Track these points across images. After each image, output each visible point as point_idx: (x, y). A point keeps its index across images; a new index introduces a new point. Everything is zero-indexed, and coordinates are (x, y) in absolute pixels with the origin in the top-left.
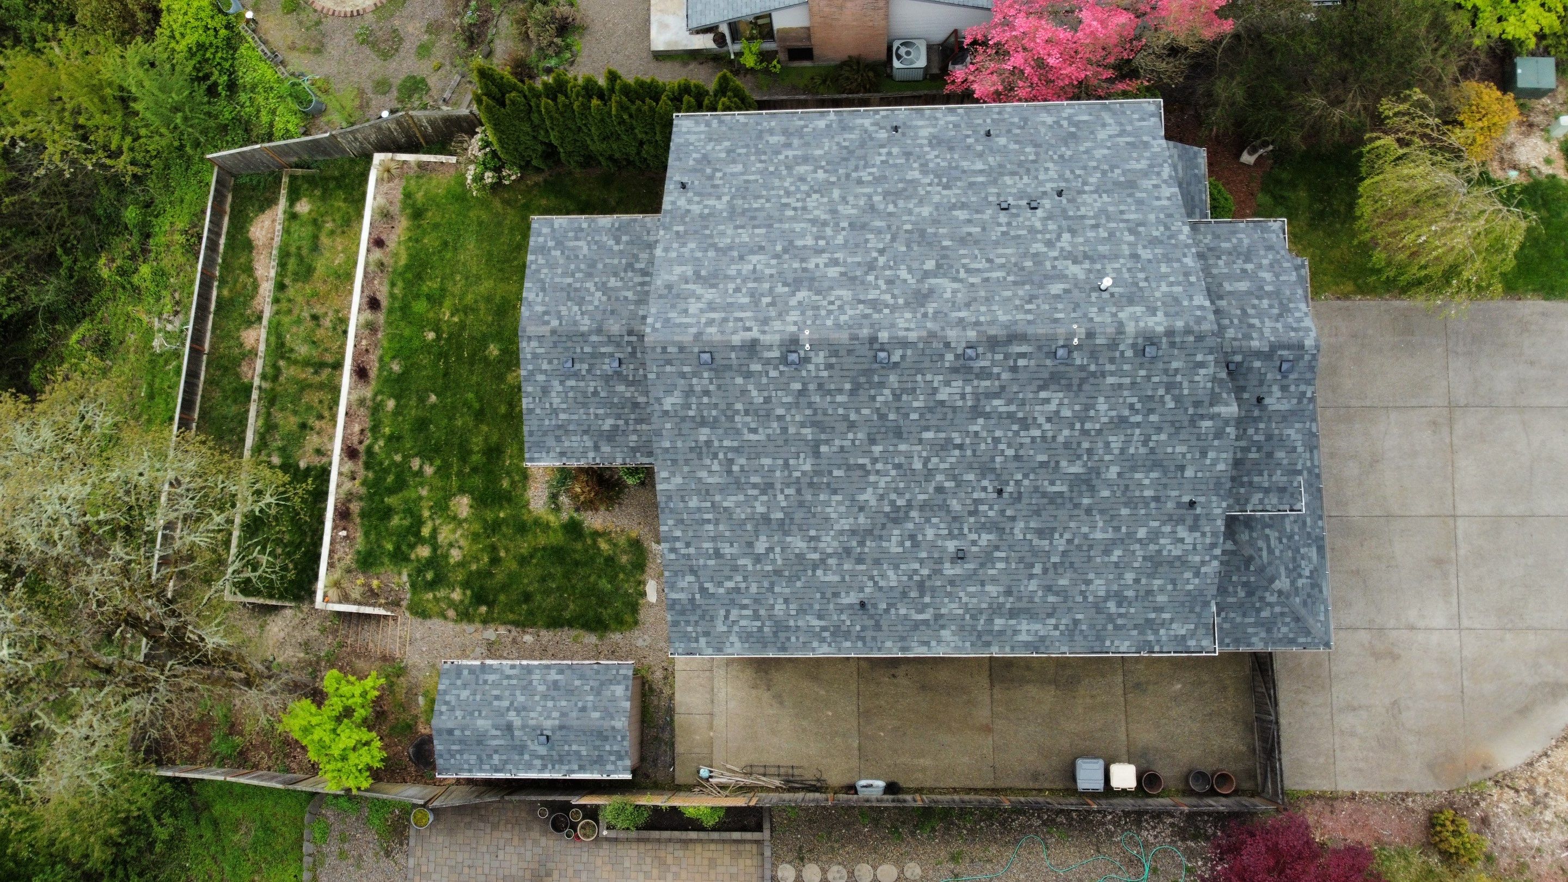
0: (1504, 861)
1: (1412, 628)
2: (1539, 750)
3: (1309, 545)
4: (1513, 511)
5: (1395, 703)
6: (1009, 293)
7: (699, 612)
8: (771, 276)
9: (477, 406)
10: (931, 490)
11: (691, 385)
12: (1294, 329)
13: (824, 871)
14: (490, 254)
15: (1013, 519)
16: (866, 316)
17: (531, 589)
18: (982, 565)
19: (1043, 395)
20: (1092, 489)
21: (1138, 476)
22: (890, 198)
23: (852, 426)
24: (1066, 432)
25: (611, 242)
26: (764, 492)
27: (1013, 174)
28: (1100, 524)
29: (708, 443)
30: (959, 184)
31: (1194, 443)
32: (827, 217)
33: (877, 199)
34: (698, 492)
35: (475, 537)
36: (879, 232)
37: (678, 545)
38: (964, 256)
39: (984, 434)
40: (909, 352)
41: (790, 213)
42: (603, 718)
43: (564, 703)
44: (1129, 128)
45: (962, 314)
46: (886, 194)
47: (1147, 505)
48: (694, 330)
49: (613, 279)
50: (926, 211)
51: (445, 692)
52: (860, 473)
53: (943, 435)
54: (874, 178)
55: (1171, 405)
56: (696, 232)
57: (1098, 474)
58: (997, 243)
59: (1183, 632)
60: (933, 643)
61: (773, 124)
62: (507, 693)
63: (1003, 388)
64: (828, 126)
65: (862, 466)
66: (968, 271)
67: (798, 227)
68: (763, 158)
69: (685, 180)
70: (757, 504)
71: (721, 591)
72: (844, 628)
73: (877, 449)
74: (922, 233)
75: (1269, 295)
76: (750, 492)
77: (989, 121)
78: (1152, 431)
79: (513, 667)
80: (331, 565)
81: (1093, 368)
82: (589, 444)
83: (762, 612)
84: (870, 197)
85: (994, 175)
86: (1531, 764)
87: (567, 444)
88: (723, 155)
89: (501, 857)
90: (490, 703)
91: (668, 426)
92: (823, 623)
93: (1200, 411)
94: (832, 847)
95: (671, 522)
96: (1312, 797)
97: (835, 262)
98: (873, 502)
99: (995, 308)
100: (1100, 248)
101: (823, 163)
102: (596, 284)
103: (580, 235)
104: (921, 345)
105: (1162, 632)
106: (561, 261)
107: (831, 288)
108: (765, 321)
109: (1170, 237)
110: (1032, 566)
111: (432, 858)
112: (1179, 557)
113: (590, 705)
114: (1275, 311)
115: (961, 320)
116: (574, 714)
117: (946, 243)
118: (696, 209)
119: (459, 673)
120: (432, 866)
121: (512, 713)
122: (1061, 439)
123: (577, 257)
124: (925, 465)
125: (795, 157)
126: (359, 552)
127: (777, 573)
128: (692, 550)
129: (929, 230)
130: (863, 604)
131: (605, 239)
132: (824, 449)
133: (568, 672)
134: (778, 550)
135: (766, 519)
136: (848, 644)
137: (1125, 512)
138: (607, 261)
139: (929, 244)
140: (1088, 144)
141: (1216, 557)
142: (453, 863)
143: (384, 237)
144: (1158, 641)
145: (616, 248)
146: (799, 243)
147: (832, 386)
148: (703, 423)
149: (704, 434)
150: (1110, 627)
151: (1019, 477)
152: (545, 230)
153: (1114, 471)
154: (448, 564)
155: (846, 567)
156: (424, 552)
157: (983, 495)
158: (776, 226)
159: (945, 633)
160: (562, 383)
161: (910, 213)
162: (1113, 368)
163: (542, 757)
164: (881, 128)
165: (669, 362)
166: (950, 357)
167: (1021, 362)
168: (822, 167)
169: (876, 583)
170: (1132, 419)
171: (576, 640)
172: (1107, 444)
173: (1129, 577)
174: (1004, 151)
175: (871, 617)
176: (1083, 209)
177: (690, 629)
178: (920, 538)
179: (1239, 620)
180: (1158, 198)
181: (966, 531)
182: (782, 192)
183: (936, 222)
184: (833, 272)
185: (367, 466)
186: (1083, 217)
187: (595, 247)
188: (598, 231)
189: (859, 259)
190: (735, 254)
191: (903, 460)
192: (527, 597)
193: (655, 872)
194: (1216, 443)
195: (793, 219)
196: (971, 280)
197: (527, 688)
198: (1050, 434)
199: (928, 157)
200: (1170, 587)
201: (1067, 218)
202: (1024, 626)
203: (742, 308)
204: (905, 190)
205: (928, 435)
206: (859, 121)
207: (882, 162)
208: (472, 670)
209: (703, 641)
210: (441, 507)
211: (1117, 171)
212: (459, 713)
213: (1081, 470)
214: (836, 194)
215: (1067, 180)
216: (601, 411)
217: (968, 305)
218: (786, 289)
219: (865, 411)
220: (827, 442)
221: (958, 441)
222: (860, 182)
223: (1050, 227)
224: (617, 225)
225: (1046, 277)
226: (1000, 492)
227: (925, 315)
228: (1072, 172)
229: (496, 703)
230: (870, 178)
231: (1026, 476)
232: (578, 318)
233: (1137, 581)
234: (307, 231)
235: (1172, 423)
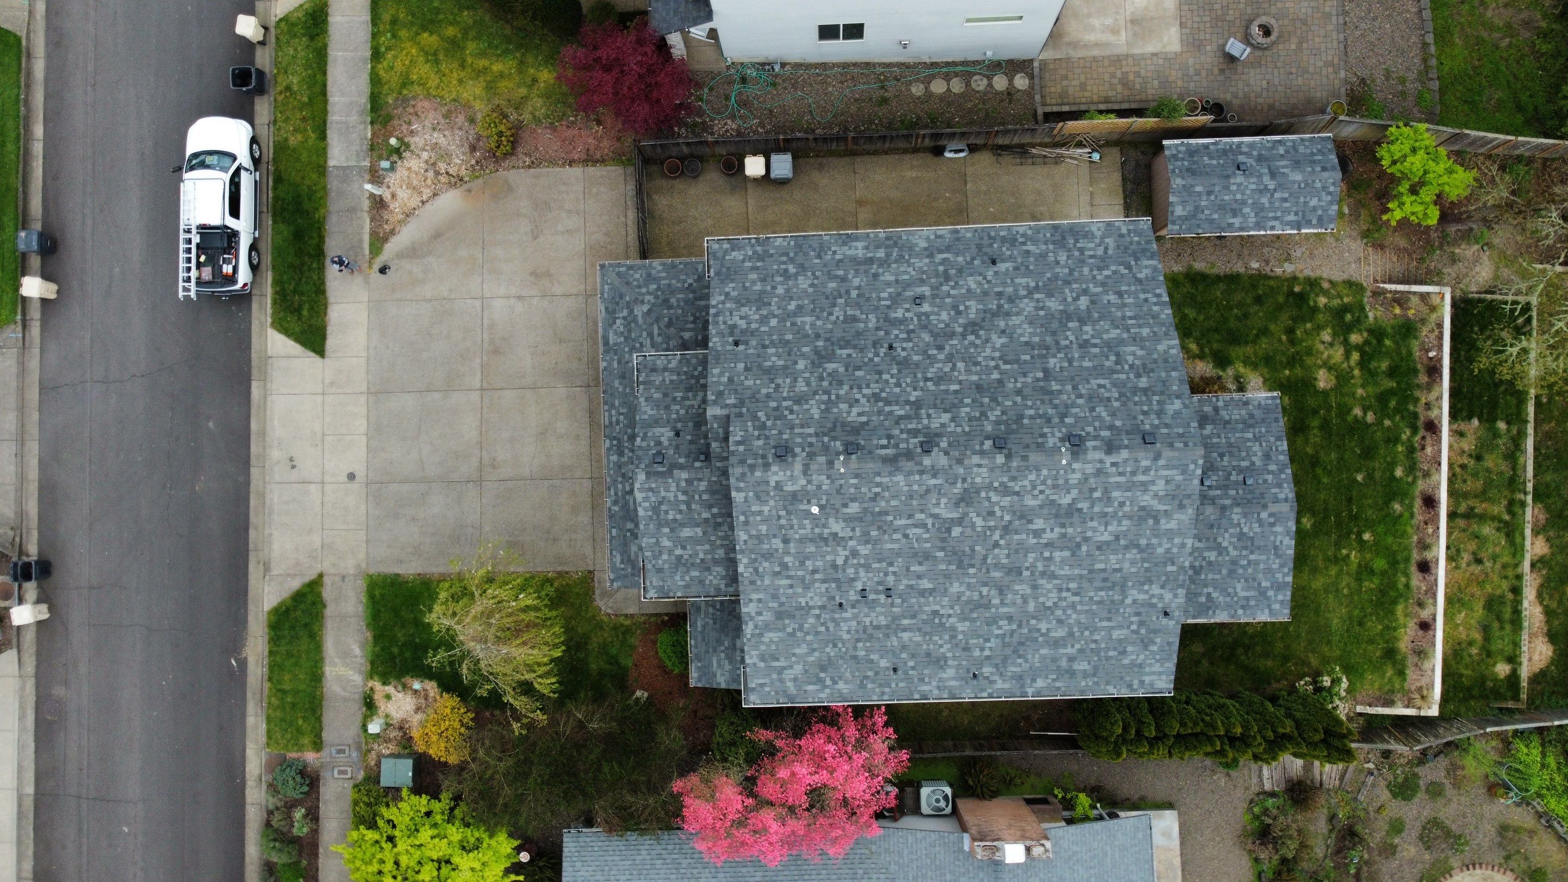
0: (461, 119)
1: (520, 298)
2: (428, 206)
3: (615, 344)
4: (436, 396)
5: (535, 238)
6: (893, 503)
7: (1130, 251)
8: (1092, 519)
9: (1319, 471)
10: (947, 347)
11: (1159, 418)
12: (651, 490)
13: (990, 85)
14: (1317, 612)
15: (878, 329)
16: (1013, 479)
17: (1256, 308)
18: (899, 294)
19: (864, 419)
20: (816, 352)
21: (781, 363)
22: (985, 601)
23: (1019, 392)
24: (842, 392)
25: (1214, 595)
26: (1087, 341)
27: (878, 627)
28: (807, 327)
29: (1138, 376)
30: (925, 617)
31: (739, 388)
32: (1041, 582)
33: (996, 601)
34: (1142, 339)
35: (1310, 352)
36: (997, 566)
37: (1155, 300)
38: (927, 540)
39: (908, 389)
40: (977, 447)
41: (1073, 585)
42: (1192, 186)
43: (1227, 198)
44: (774, 676)
45: (933, 482)
46: (988, 606)
47: (772, 342)
48: (1162, 462)
49: (1212, 559)
50: (955, 588)
51: (1331, 203)
52: (1008, 358)
53: (942, 388)
54: (997, 623)
55: (760, 414)
56: (1156, 565)
57: (813, 363)
58: (898, 554)
59: (734, 254)
60: (932, 237)
61: (1083, 684)
62: (1277, 204)
63: (897, 423)
64: (1034, 680)
65: (1006, 363)
66: (924, 526)
67: (1066, 571)
68: (1093, 646)
69: (1165, 621)
70: (1091, 332)
71: (1113, 268)
72: (1007, 245)
73: (995, 376)
74: (960, 566)
75: (667, 523)
76: (1098, 341)
77: (893, 685)
78: (774, 395)
79: (1273, 228)
80: (1440, 326)
81: (826, 439)
82: (1223, 413)
83: (1077, 253)
84: (1003, 603)
85: (893, 627)
86: (435, 195)
87: (1243, 412)
88: (1129, 649)
89: (1264, 82)
90: (1291, 194)
91: (1175, 388)
92: (1025, 248)
93: (737, 410)
94: (984, 103)
95: (1163, 316)
96: (603, 161)
97: (1037, 533)
98: (994, 337)
99: (905, 489)
100: (813, 549)
101: (1040, 639)
102: (1228, 554)
103: (1244, 603)
104: (968, 452)
105: (750, 253)
106: (1260, 576)
107: (1041, 507)
108: (1099, 472)
109: (755, 560)
110: (858, 295)
111: (1324, 79)
112: (743, 305)
113: (1204, 198)
114: (663, 507)
115: (934, 476)
116: (1217, 188)
117: (941, 554)
118: (1156, 590)
119: (1320, 219)
120: (1324, 72)
121: (1271, 187)
122: (846, 387)
123: (1246, 580)
124: (954, 365)
125: (1065, 646)
126: (1416, 338)
127: (1067, 283)
128: (1142, 296)
129: (954, 567)
130: (994, 262)
131: (1221, 599)
132: (1040, 375)
133: (1224, 225)
134: (1069, 300)
135: (1082, 322)
136: (1002, 233)
137: (789, 337)
138: (1218, 577)
139: (955, 553)
140: (811, 659)
141: (714, 307)
142: (1306, 76)
143: (1420, 633)
144: (753, 246)
145: (1210, 590)
146: (1066, 554)
147: (1038, 421)
148: (1145, 391)
149: (1143, 382)
150: (792, 255)
151: (876, 359)
152: (1276, 606)
153: (801, 365)
154: (1333, 328)
155: (1011, 289)
156: (1355, 338)
157: (904, 345)
158: (1085, 572)
159: (923, 244)
160: (1253, 464)
161: (969, 585)
162: (809, 440)
163: (1241, 153)
164: (987, 678)
165: (1181, 436)
166: (944, 444)
167: (884, 442)
168: (1042, 635)
169: (985, 278)
170: (790, 403)
171: (1213, 265)
172: (808, 384)
173: (780, 290)
174: (884, 652)
175: (985, 254)
176: (823, 590)
177: (1136, 239)
178: (953, 313)
179: (674, 282)
180: (760, 601)
181: (915, 319)
182: (1079, 607)
183: (947, 576)
184: (1039, 524)
185: (1415, 416)
186: (824, 581)
187: (1230, 590)
188: (1228, 606)
189: (1016, 537)
190: (1122, 542)
191: (973, 369)
192: (1258, 300)
193: (1131, 77)
194: (722, 388)
195: (1070, 579)
196: (922, 516)
197: (1259, 209)
198: (855, 391)
199: (949, 646)
200: (747, 284)
201: (837, 580)
202: (860, 253)
203: (1118, 486)
204: (972, 611)
205: (956, 387)
206: (1007, 686)
207: (988, 640)
208: (1309, 224)
209: (1124, 231)
210: (1343, 378)
211: (789, 630)
212: (1318, 185)
213: (827, 365)
214: (1031, 606)
215: (833, 620)
216: (1215, 440)
217: (928, 491)
218: (1080, 506)
219: (1009, 403)
220: (1038, 380)
221: (929, 384)
222: (1010, 618)
223: (852, 570)
224: (1210, 612)
225: (861, 520)
226: (891, 347)
227: (964, 480)
228: (827, 629)
229: (1286, 195)
230: (1001, 623)
231: (871, 360)
232: (1243, 521)
233: (774, 288)
234: (1497, 645)
235: (758, 401)
